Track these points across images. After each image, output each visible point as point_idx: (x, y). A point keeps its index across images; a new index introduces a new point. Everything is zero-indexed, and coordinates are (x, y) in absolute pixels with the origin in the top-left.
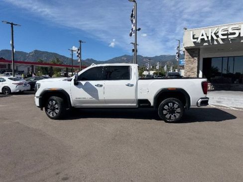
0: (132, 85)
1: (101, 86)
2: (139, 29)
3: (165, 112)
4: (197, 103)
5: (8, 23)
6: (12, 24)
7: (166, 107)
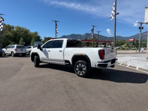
0: (62, 51)
1: (50, 51)
3: (77, 69)
4: (96, 65)
5: (54, 21)
6: (56, 21)
7: (78, 66)
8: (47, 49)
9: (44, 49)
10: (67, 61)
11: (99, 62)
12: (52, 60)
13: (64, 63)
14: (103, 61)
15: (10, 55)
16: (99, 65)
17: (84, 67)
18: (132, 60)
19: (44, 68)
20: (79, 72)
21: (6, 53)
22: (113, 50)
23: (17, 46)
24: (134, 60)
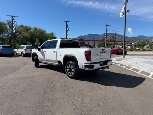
0: (55, 52)
1: (46, 52)
2: (128, 11)
3: (68, 70)
4: (82, 66)
5: (65, 21)
6: (66, 22)
7: (68, 67)
8: (44, 50)
9: (41, 50)
10: (59, 62)
11: (85, 63)
12: (48, 60)
13: (57, 64)
14: (89, 62)
15: (21, 55)
16: (85, 66)
17: (73, 68)
18: (139, 63)
19: (42, 69)
20: (69, 73)
21: (17, 53)
22: (103, 51)
23: (26, 46)
24: (141, 63)
